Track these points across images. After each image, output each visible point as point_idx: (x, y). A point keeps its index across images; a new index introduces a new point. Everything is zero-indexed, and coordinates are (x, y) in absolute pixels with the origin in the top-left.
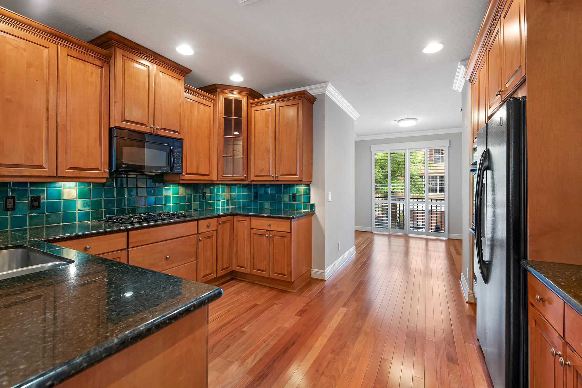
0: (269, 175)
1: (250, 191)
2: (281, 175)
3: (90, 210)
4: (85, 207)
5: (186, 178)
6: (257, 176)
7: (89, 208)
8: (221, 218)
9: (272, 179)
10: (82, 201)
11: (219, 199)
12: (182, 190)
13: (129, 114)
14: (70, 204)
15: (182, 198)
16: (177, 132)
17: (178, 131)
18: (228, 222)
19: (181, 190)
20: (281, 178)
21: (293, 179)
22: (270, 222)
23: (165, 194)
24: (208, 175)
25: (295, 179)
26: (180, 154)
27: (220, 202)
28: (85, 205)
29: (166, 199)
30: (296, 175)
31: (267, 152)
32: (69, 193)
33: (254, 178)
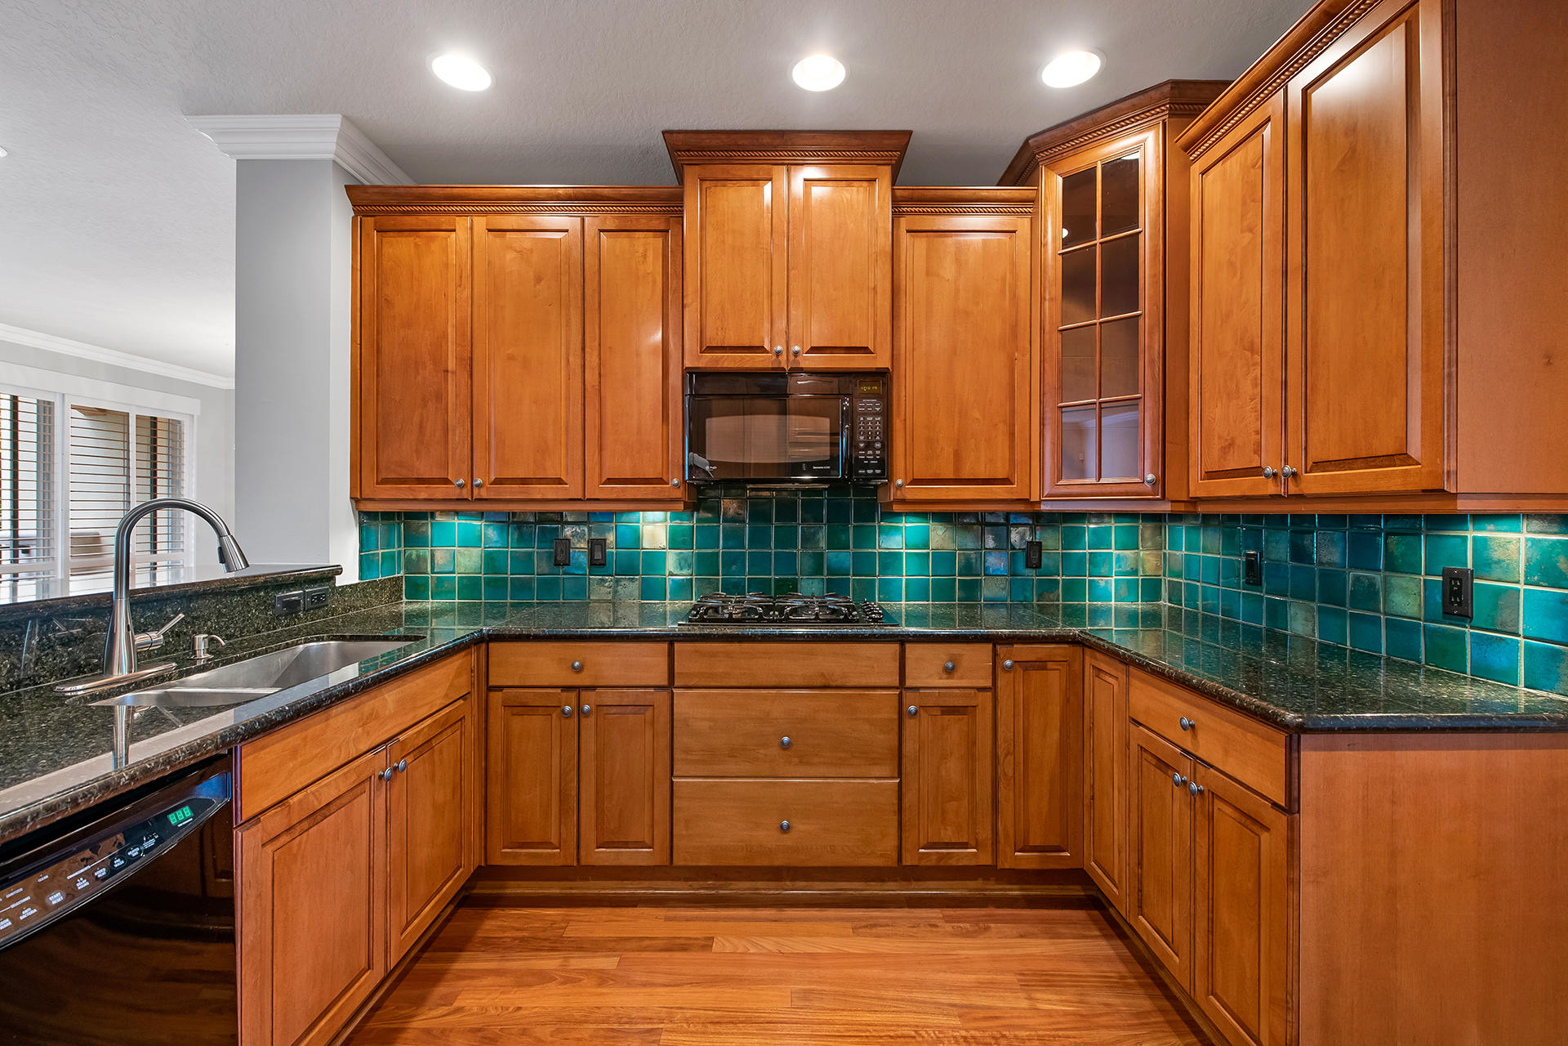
0: (1257, 471)
1: (1229, 545)
2: (1319, 465)
3: (692, 575)
4: (681, 569)
5: (909, 496)
6: (1211, 475)
7: (690, 572)
8: (1015, 646)
9: (1271, 489)
10: (676, 554)
11: (1103, 571)
12: (940, 532)
13: (717, 330)
14: (654, 559)
15: (943, 559)
16: (865, 350)
17: (867, 348)
18: (1050, 665)
19: (939, 536)
20: (1315, 482)
21: (1384, 486)
22: (1196, 712)
23: (883, 546)
24: (1006, 481)
25: (1396, 485)
26: (879, 419)
27: (1110, 583)
28: (683, 563)
29: (891, 560)
30: (1402, 457)
31: (1248, 354)
32: (653, 536)
33: (1199, 487)
